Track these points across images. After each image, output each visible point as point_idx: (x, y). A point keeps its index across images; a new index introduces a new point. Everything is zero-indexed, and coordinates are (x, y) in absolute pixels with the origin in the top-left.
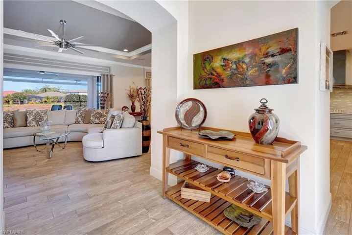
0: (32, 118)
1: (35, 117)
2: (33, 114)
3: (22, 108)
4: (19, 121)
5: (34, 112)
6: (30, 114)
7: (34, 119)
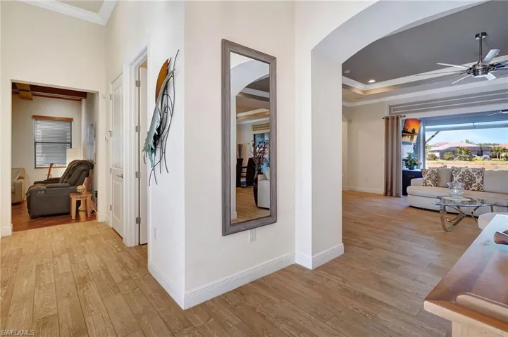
0: (458, 177)
1: (463, 176)
2: (461, 173)
3: (450, 165)
4: (444, 179)
5: (463, 170)
6: (456, 172)
7: (462, 180)
